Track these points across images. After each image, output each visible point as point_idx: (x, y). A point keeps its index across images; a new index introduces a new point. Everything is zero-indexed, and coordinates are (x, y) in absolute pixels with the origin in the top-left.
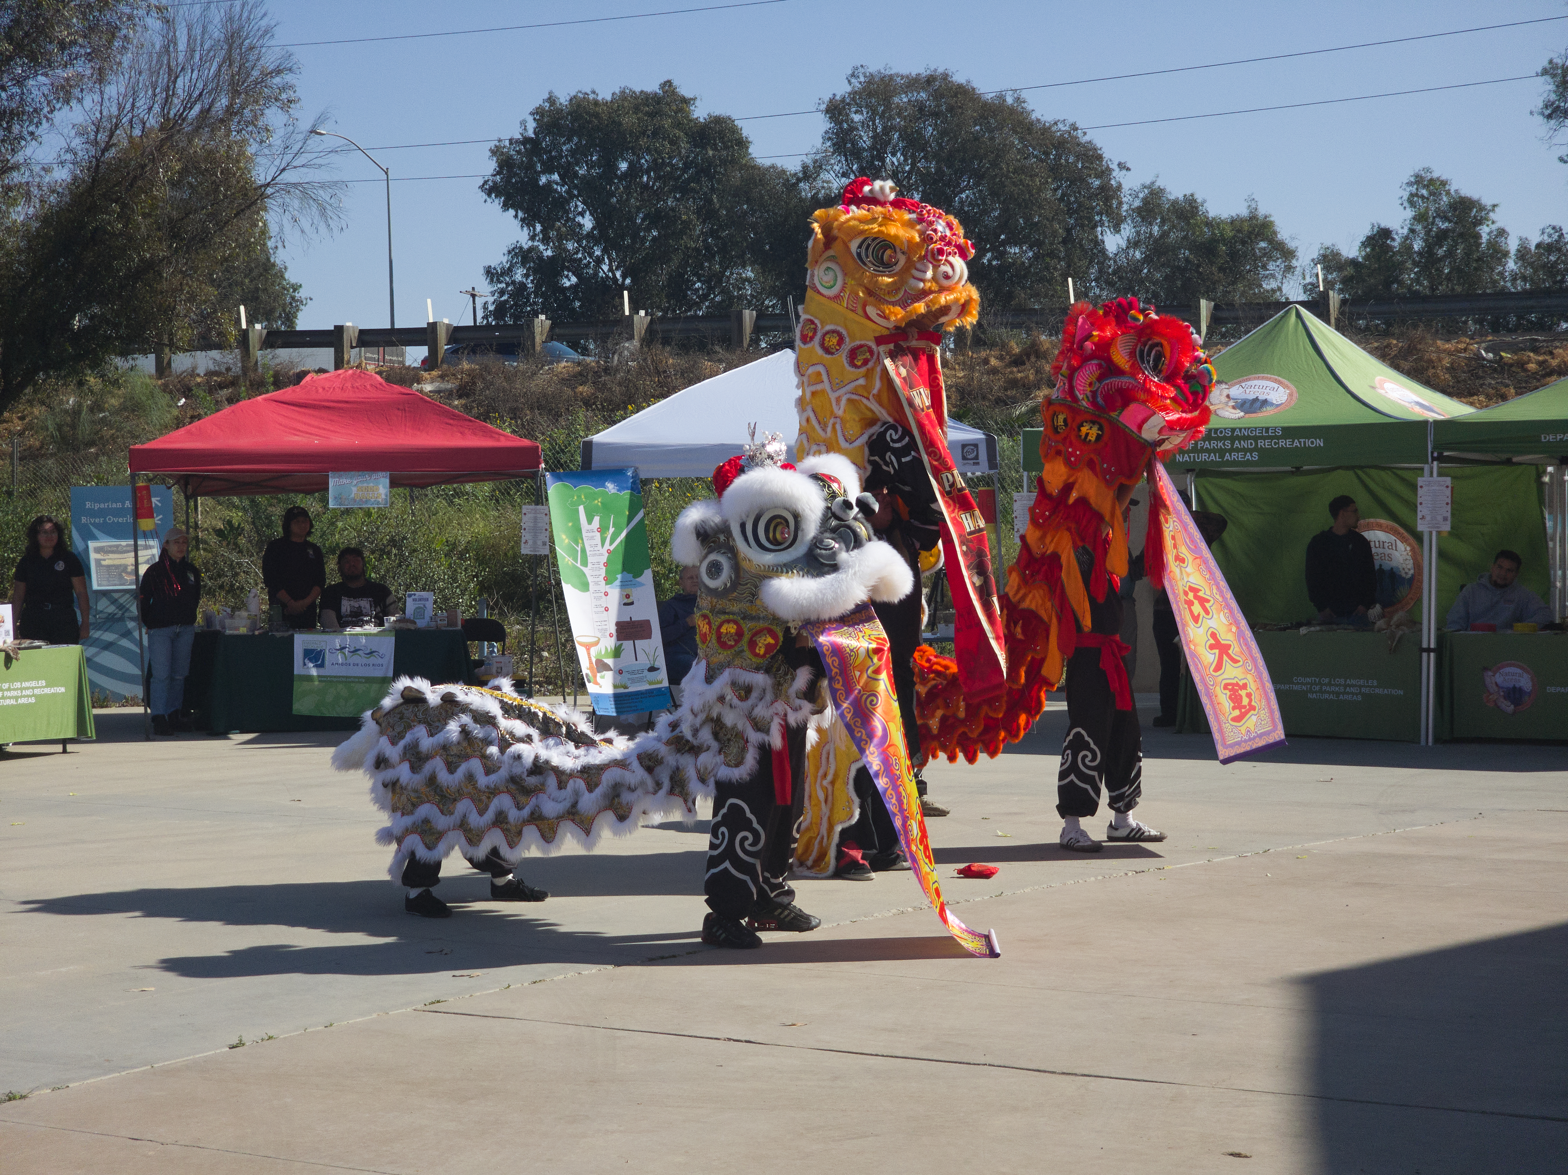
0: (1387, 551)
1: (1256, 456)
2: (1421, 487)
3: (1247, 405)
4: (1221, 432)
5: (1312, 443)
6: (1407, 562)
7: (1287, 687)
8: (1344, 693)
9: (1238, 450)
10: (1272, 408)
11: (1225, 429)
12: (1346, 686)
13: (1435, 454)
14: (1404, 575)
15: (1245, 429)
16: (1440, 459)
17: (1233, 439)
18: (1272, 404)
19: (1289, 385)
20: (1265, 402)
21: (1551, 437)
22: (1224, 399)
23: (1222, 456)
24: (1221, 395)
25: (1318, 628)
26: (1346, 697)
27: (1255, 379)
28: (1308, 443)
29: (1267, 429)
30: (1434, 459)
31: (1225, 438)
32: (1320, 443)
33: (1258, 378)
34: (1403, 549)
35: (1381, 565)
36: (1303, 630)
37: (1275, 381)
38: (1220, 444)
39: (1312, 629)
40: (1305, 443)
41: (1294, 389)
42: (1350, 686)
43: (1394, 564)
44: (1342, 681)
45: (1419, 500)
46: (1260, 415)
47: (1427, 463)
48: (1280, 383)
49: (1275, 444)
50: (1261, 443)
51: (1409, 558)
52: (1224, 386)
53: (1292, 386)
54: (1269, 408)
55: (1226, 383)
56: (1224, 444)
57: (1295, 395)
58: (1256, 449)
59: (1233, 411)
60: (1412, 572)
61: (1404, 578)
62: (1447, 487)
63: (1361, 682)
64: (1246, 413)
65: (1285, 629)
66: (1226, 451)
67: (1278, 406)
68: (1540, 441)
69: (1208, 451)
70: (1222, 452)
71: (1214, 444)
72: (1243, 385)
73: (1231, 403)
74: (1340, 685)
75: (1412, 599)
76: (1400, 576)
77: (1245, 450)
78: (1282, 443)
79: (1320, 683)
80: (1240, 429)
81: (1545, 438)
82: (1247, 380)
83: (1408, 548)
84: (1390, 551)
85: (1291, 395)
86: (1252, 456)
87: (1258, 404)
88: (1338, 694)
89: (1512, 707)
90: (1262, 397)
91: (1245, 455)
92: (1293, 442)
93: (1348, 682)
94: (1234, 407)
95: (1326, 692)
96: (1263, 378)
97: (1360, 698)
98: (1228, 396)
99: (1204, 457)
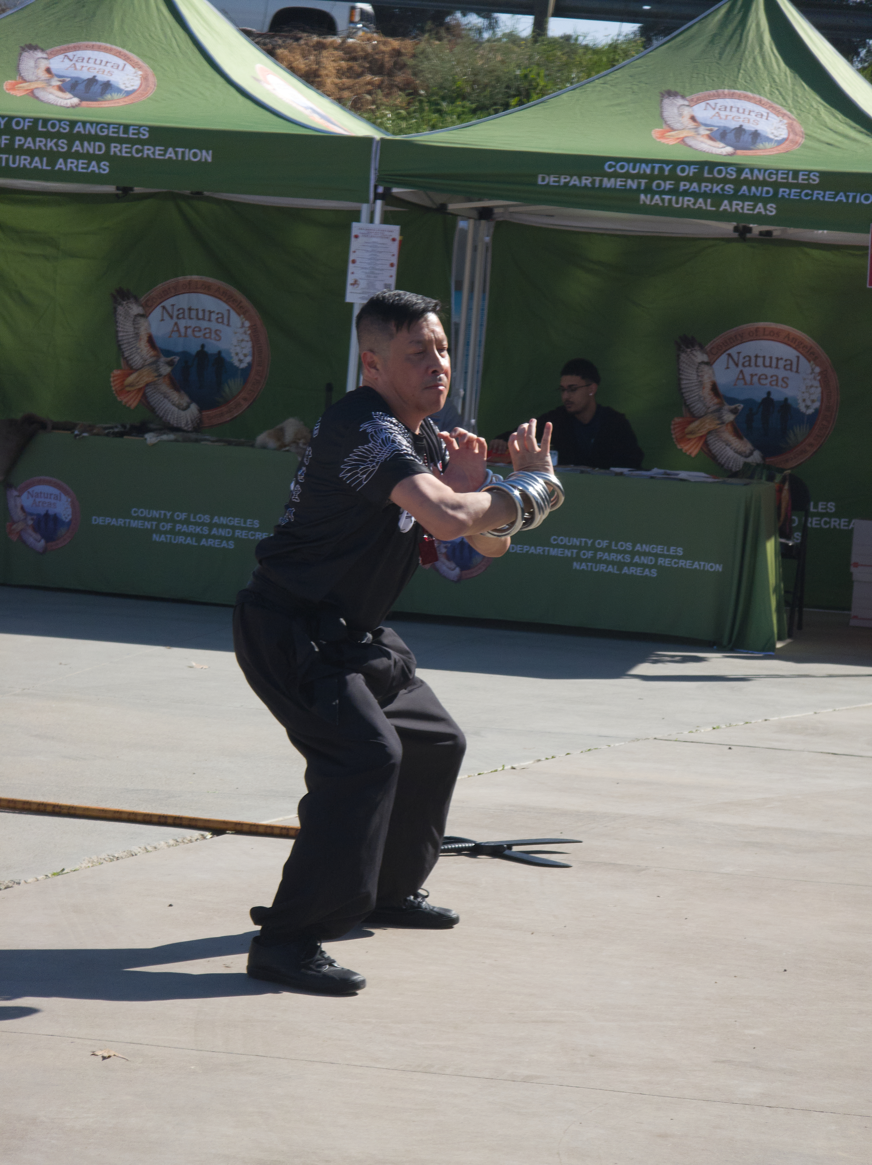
0: (214, 326)
1: (105, 168)
2: (356, 237)
3: (81, 87)
4: (53, 126)
5: (195, 155)
6: (244, 344)
7: (121, 522)
8: (208, 537)
9: (78, 156)
10: (120, 96)
11: (60, 121)
12: (211, 526)
13: (380, 190)
14: (236, 363)
15: (92, 123)
16: (386, 197)
17: (71, 138)
18: (119, 90)
19: (141, 62)
20: (107, 86)
21: (551, 180)
22: (44, 75)
23: (52, 162)
24: (37, 67)
25: (172, 437)
26: (211, 542)
27: (87, 48)
28: (189, 155)
29: (126, 127)
30: (377, 196)
31: (59, 135)
32: (206, 156)
33: (92, 48)
34: (239, 324)
35: (203, 346)
36: (151, 438)
37: (119, 54)
38: (51, 144)
39: (165, 437)
40: (183, 153)
41: (150, 71)
42: (219, 526)
43: (222, 345)
44: (206, 518)
45: (352, 257)
46: (104, 104)
47: (367, 201)
48: (126, 58)
49: (138, 151)
50: (115, 149)
51: (247, 338)
52: (39, 54)
53: (145, 66)
54: (115, 96)
55: (43, 50)
56: (56, 145)
57: (152, 79)
58: (106, 157)
59: (60, 94)
60: (249, 359)
61: (237, 368)
62: (394, 240)
63: (236, 521)
64: (82, 99)
65: (121, 435)
66: (60, 155)
67: (129, 93)
68: (535, 184)
69: (31, 153)
70: (52, 156)
71: (40, 143)
72: (70, 54)
73: (56, 82)
74: (203, 524)
75: (245, 399)
76: (232, 364)
77: (89, 157)
78: (148, 151)
79: (172, 520)
80: (84, 123)
81: (543, 179)
82: (75, 49)
83: (247, 324)
84: (219, 327)
85: (145, 78)
86: (99, 168)
87: (96, 88)
88: (199, 537)
89: (457, 570)
90: (102, 77)
91: (89, 164)
92: (165, 151)
93: (216, 520)
94: (61, 89)
95: (180, 533)
96: (99, 49)
97: (231, 545)
98: (48, 70)
99: (23, 161)
